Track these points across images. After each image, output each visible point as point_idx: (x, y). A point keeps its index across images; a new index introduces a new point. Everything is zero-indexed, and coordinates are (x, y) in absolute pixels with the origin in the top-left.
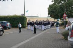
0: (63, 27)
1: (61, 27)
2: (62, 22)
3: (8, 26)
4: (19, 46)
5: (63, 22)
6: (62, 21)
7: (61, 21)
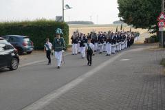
0: (156, 47)
1: (153, 47)
2: (152, 35)
3: (27, 47)
4: (63, 95)
5: (155, 34)
6: (153, 32)
7: (151, 33)
